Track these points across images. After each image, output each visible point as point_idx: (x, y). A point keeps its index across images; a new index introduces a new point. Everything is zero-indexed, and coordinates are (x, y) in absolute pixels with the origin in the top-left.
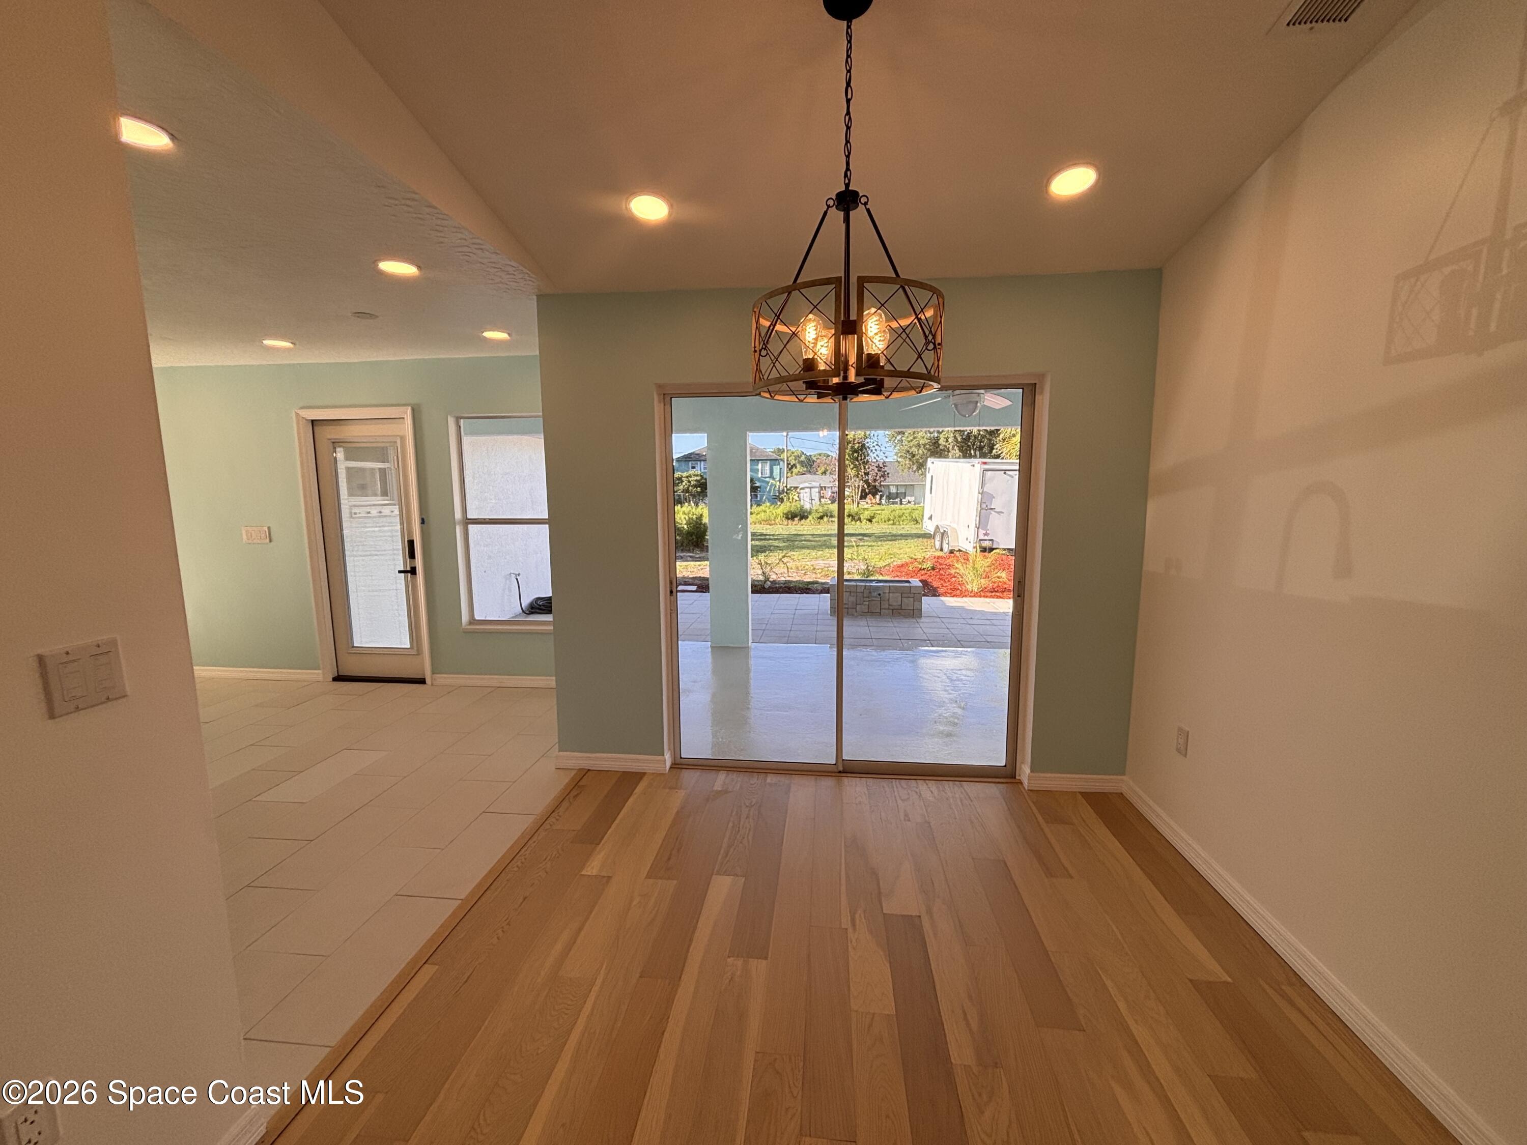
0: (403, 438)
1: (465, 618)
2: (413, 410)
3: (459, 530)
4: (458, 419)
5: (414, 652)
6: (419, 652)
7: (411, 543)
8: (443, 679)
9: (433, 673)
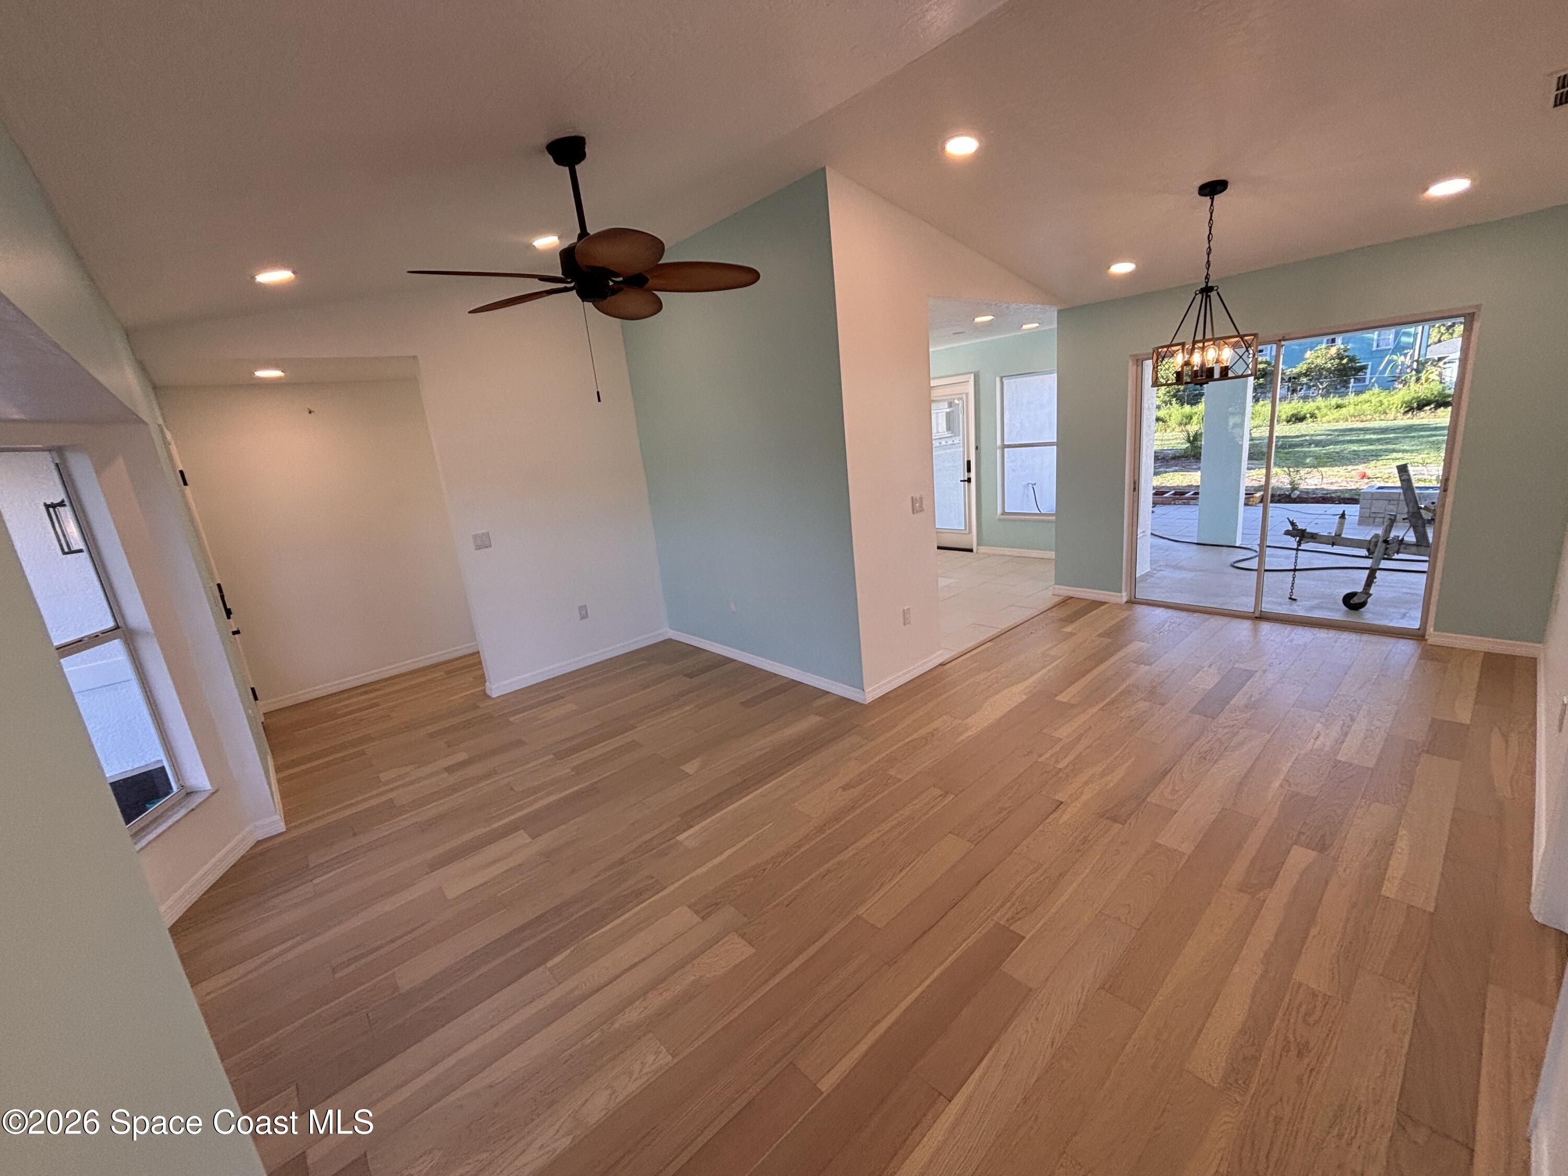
0: (967, 394)
1: (999, 511)
2: (975, 376)
3: (999, 452)
4: (1002, 378)
5: (967, 531)
6: (970, 532)
7: (969, 463)
8: (983, 549)
9: (978, 545)
